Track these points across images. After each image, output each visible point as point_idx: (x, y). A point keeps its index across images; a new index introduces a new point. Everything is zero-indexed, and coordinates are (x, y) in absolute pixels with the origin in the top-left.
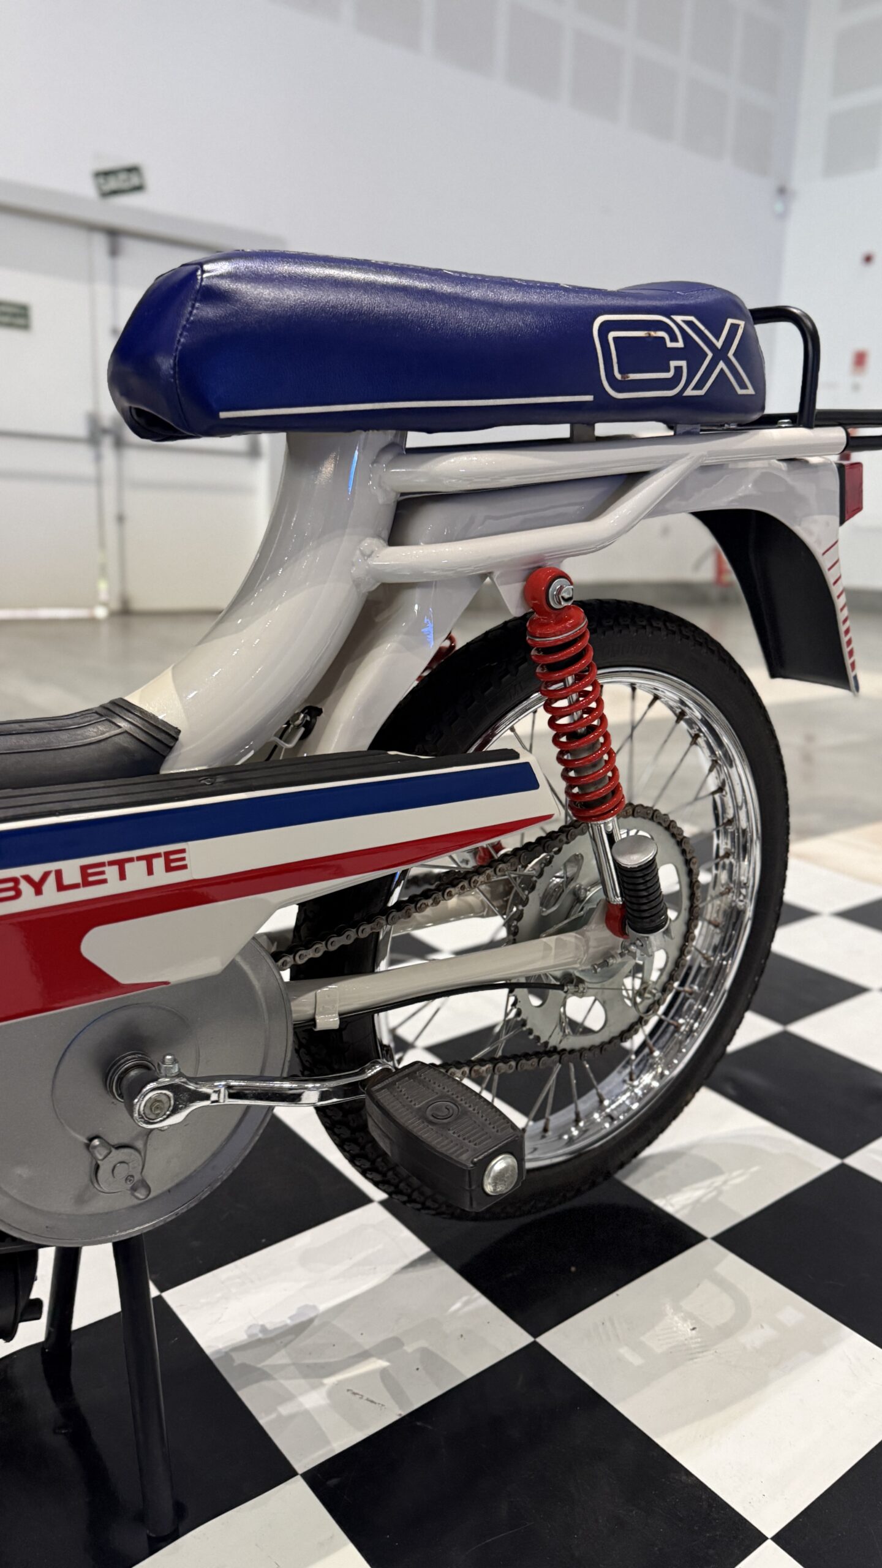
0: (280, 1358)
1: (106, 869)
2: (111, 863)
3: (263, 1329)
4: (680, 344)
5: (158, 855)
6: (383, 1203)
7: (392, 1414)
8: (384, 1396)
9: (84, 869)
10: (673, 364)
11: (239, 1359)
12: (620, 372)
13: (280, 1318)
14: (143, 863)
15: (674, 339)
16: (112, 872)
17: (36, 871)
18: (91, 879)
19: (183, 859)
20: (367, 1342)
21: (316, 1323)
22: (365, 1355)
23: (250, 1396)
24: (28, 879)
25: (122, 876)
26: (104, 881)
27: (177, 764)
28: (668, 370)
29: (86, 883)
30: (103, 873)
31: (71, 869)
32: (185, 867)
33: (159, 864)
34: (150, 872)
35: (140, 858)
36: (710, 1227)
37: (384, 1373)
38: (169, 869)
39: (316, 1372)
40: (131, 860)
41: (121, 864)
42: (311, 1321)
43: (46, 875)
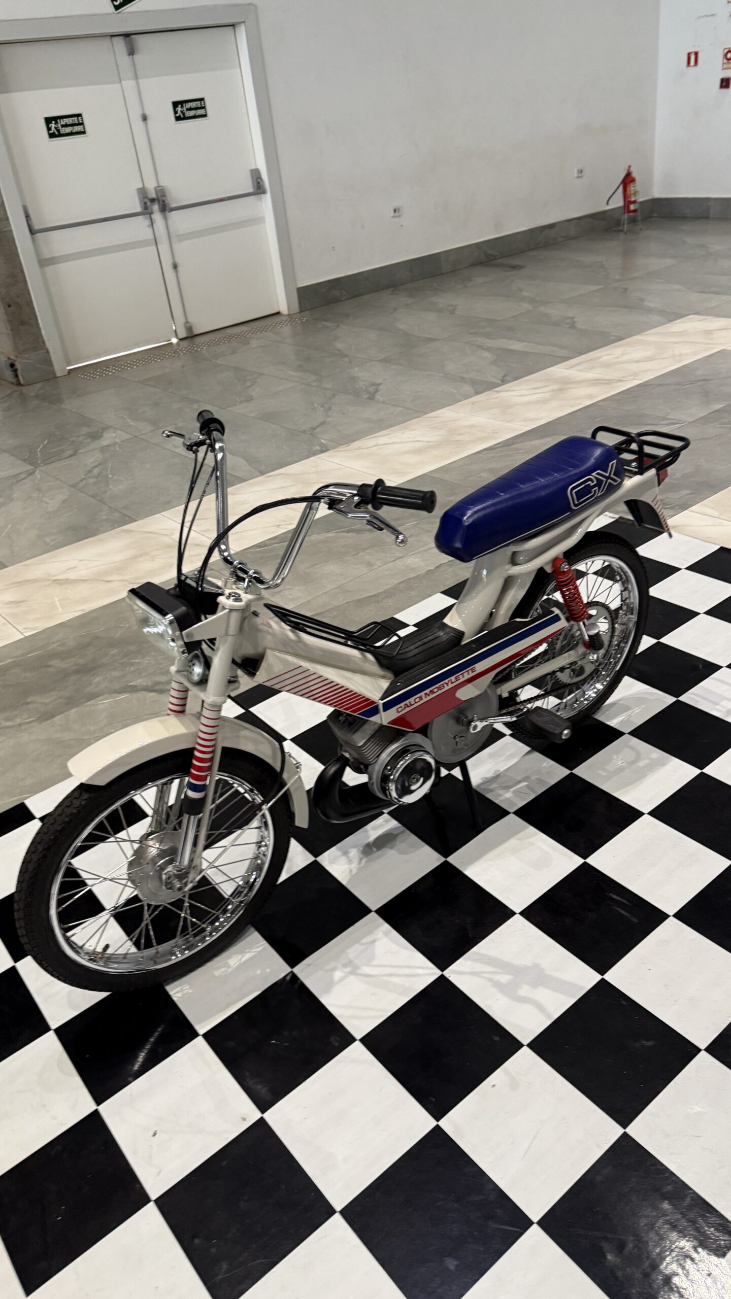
0: (494, 786)
2: (461, 674)
3: (486, 778)
4: (595, 483)
5: (470, 669)
6: (511, 735)
7: (533, 796)
8: (528, 791)
9: (456, 677)
10: (592, 490)
11: (482, 787)
12: (577, 501)
13: (490, 774)
14: (467, 672)
15: (593, 482)
16: (461, 676)
17: (446, 681)
18: (457, 679)
19: (475, 669)
20: (519, 778)
21: (502, 775)
22: (520, 782)
23: (489, 796)
24: (445, 683)
25: (463, 677)
26: (460, 679)
28: (591, 493)
29: (457, 681)
30: (459, 677)
31: (453, 678)
32: (475, 671)
33: (470, 672)
34: (468, 674)
36: (626, 730)
37: (527, 786)
38: (472, 672)
39: (507, 788)
40: (465, 672)
41: (463, 674)
42: (500, 774)
43: (449, 681)
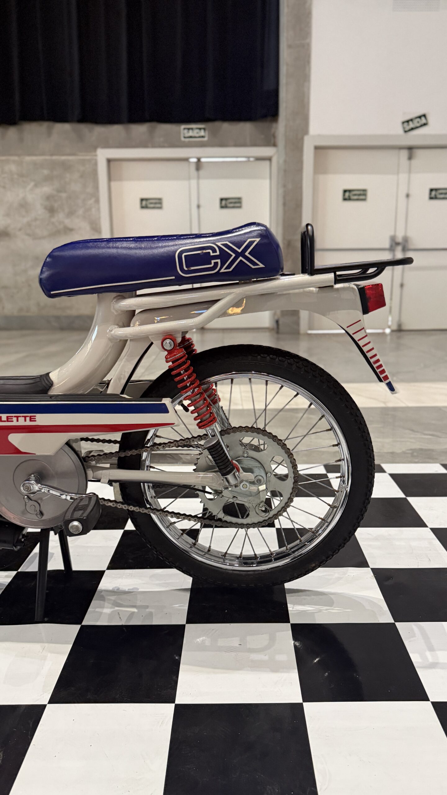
0: (111, 598)
1: (13, 418)
2: (15, 417)
3: (118, 589)
4: (218, 253)
5: (28, 416)
7: (121, 623)
8: (126, 618)
9: (7, 417)
10: (213, 261)
11: (103, 593)
12: (186, 267)
13: (125, 588)
14: (23, 418)
15: (214, 251)
16: (15, 419)
18: (9, 420)
19: (35, 419)
20: (140, 604)
22: (134, 606)
25: (17, 421)
26: (12, 421)
27: (54, 391)
28: (211, 264)
29: (8, 421)
30: (12, 419)
31: (3, 416)
32: (35, 421)
33: (28, 419)
34: (25, 421)
35: (23, 416)
36: (294, 619)
37: (132, 613)
38: (31, 421)
40: (20, 416)
41: (17, 417)
42: (132, 592)
